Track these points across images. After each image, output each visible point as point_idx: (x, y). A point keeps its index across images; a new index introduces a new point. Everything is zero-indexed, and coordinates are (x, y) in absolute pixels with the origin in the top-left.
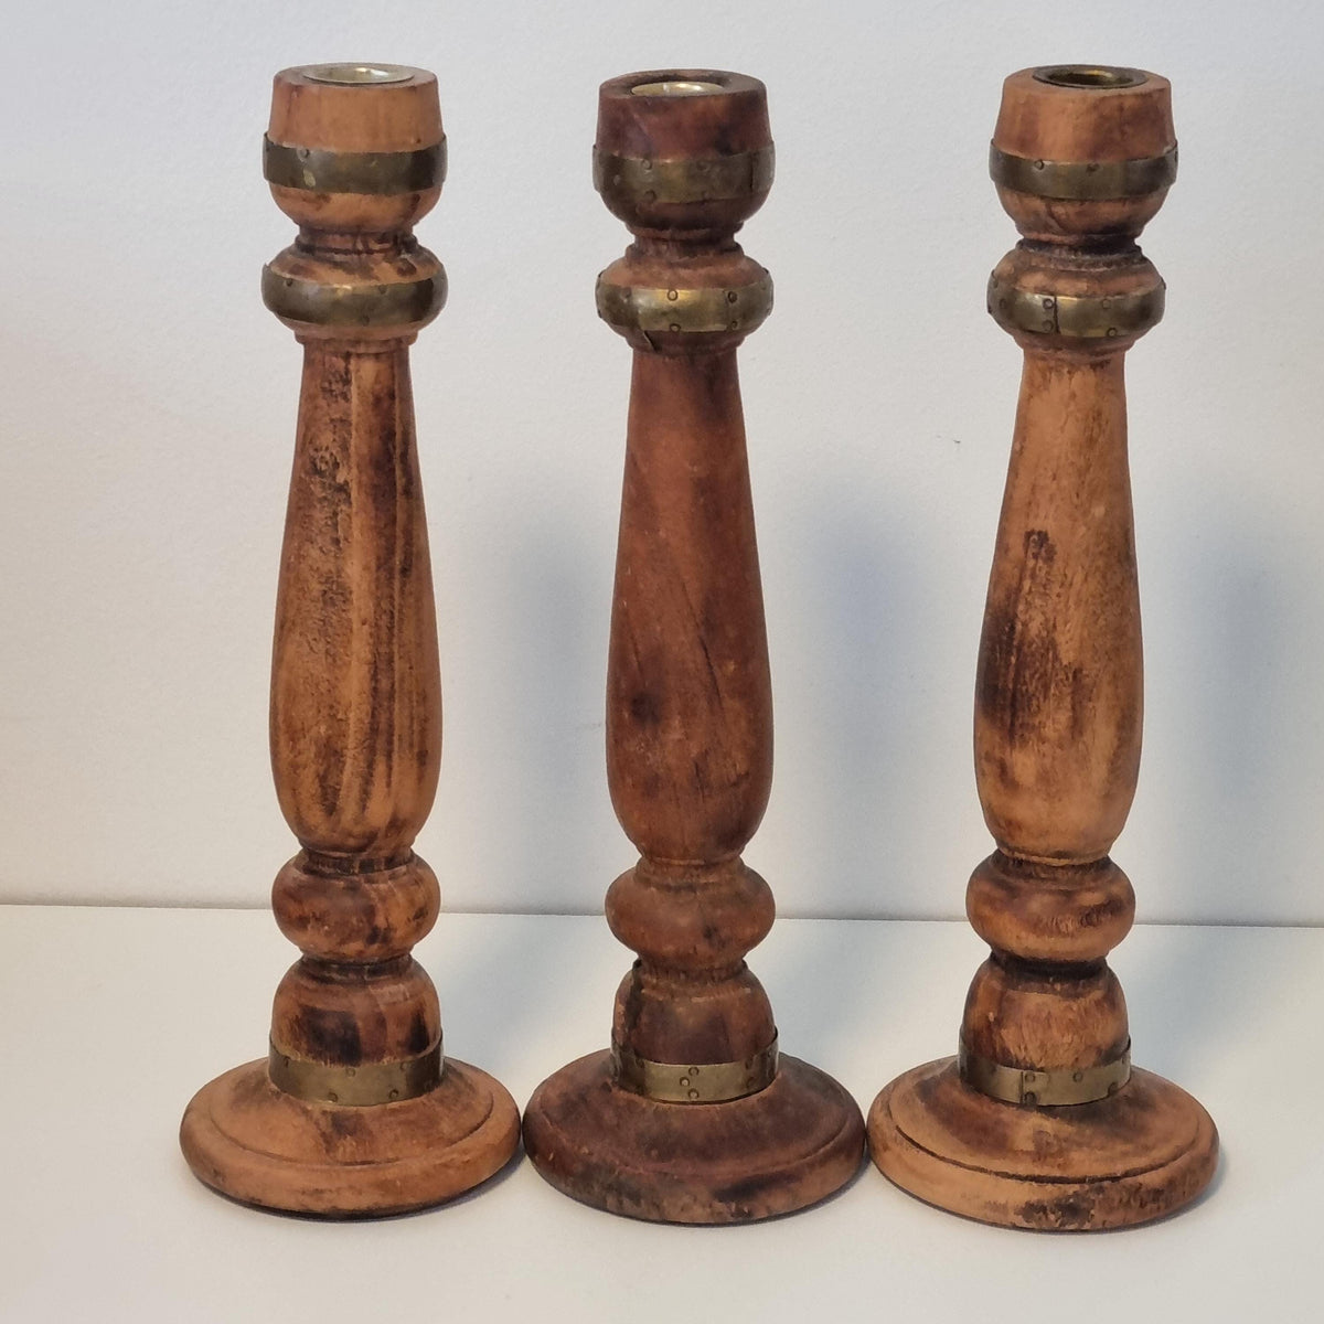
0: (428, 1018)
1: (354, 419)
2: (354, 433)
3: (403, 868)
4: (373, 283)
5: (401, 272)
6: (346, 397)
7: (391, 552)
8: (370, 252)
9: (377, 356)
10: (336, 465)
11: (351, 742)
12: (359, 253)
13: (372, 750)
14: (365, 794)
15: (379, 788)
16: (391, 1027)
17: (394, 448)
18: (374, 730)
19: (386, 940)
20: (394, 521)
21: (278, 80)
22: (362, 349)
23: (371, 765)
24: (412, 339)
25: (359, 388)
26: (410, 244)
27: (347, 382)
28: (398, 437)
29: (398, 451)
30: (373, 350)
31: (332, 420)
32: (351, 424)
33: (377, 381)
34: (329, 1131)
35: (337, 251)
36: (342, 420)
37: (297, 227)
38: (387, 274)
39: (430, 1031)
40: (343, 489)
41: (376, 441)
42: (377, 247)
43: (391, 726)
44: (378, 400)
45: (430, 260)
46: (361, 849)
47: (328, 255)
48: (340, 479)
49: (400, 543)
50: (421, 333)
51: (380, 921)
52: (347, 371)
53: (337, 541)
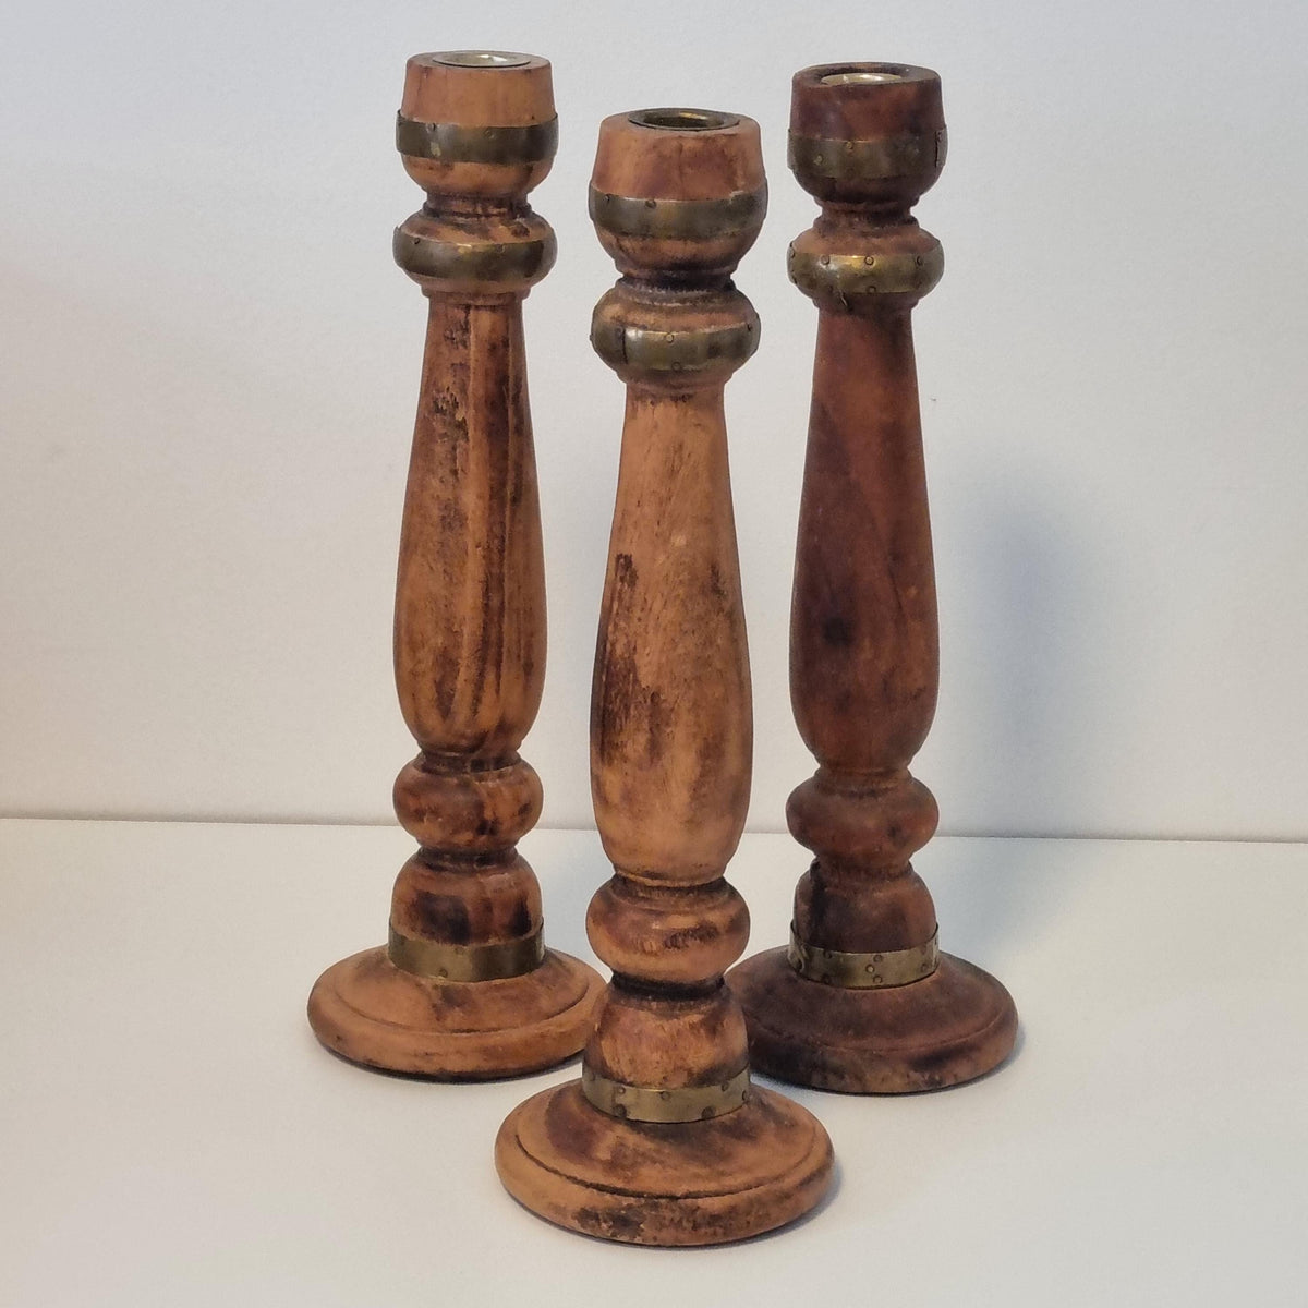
0: (529, 903)
1: (472, 364)
2: (472, 376)
3: (510, 769)
4: (491, 242)
5: (515, 234)
6: (465, 344)
7: (503, 484)
8: (488, 216)
9: (493, 309)
10: (456, 405)
11: (465, 652)
12: (479, 216)
13: (483, 660)
14: (477, 700)
15: (488, 696)
16: (496, 912)
17: (507, 390)
18: (485, 642)
19: (493, 832)
20: (505, 455)
21: (410, 64)
22: (480, 302)
23: (481, 674)
24: (526, 294)
25: (477, 336)
26: (525, 210)
27: (466, 330)
28: (511, 380)
29: (511, 394)
30: (490, 303)
31: (453, 365)
32: (469, 368)
33: (493, 330)
34: (439, 1002)
35: (461, 215)
36: (461, 364)
37: (426, 194)
38: (503, 235)
39: (532, 916)
40: (461, 425)
41: (491, 385)
42: (495, 211)
43: (500, 639)
44: (493, 348)
45: (541, 224)
46: (472, 749)
47: (451, 218)
48: (459, 417)
49: (511, 476)
50: (532, 289)
51: (488, 814)
52: (467, 322)
53: (455, 472)
